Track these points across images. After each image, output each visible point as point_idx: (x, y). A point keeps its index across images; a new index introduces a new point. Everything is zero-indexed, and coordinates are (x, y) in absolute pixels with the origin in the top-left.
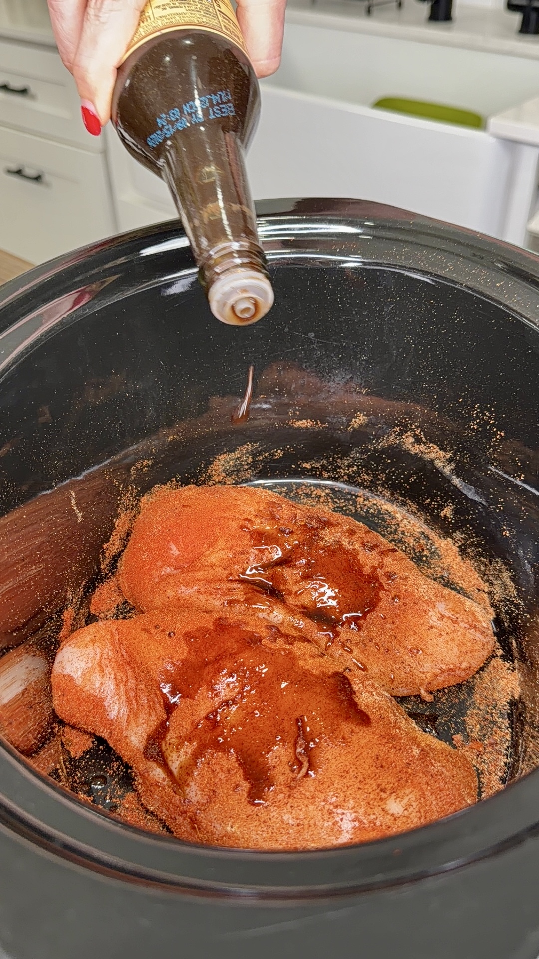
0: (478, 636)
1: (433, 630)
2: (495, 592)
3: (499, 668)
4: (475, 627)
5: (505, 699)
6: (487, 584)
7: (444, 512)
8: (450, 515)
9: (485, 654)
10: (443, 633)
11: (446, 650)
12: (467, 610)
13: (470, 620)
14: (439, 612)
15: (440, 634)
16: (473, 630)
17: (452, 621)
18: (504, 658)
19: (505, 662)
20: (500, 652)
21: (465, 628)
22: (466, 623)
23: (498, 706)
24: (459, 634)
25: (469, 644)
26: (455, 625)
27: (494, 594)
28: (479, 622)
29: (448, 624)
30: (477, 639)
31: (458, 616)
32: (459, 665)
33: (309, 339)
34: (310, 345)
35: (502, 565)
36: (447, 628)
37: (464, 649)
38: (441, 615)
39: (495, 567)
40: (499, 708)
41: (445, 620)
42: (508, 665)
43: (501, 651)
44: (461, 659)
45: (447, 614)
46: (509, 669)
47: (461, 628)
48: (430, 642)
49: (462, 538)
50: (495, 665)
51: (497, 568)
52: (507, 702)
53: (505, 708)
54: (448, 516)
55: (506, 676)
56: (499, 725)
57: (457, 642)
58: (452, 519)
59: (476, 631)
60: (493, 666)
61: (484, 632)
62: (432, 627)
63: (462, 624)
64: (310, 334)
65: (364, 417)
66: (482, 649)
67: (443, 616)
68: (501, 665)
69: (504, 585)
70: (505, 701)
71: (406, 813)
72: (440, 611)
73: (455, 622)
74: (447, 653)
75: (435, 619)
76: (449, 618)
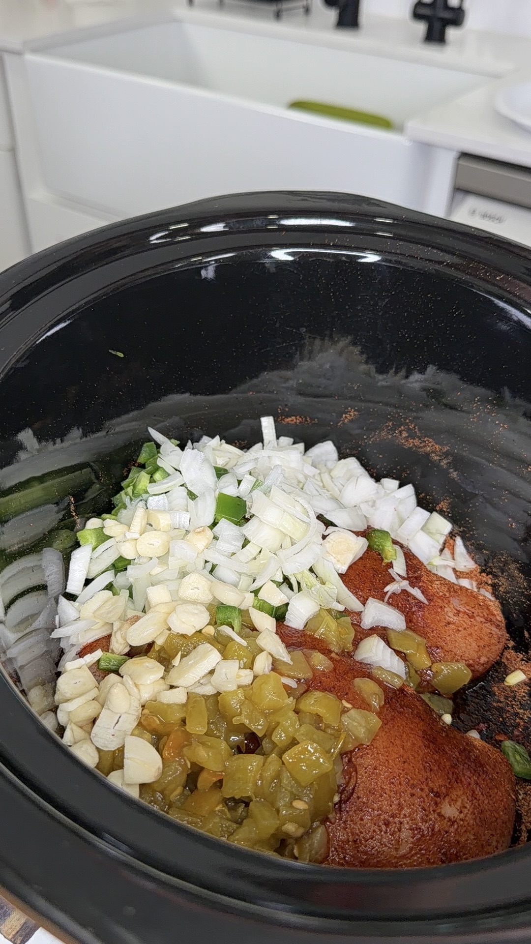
0: (494, 629)
1: (451, 626)
2: (500, 583)
3: (513, 659)
4: (491, 621)
5: (523, 690)
6: (490, 576)
7: (440, 505)
8: (448, 509)
9: (501, 646)
10: (460, 629)
11: (465, 645)
12: (482, 604)
13: (485, 614)
14: (454, 607)
15: (459, 630)
16: (489, 624)
17: (468, 616)
18: (515, 649)
19: (518, 653)
20: (511, 644)
21: (481, 622)
22: (482, 617)
23: (517, 697)
24: (476, 628)
25: (486, 638)
26: (472, 620)
27: (500, 586)
28: (494, 615)
29: (464, 619)
30: (493, 632)
31: (473, 610)
32: (478, 660)
33: (301, 334)
34: (300, 340)
35: (508, 557)
36: (464, 623)
37: (482, 644)
38: (457, 610)
39: (500, 558)
40: (518, 699)
41: (461, 615)
42: (521, 656)
43: (512, 642)
44: (480, 653)
45: (462, 609)
46: (523, 660)
47: (478, 622)
48: (448, 638)
49: (460, 532)
50: (509, 657)
51: (502, 559)
52: (526, 693)
53: (524, 699)
54: (445, 509)
55: (521, 667)
56: (521, 716)
57: (475, 637)
58: (449, 513)
59: (491, 624)
60: (507, 658)
61: (499, 626)
62: (449, 623)
63: (478, 618)
64: (301, 329)
65: (355, 413)
66: (498, 642)
67: (459, 611)
68: (515, 656)
69: (511, 576)
70: (524, 692)
71: (462, 816)
72: (456, 607)
73: (471, 617)
74: (466, 648)
75: (451, 614)
76: (465, 613)
